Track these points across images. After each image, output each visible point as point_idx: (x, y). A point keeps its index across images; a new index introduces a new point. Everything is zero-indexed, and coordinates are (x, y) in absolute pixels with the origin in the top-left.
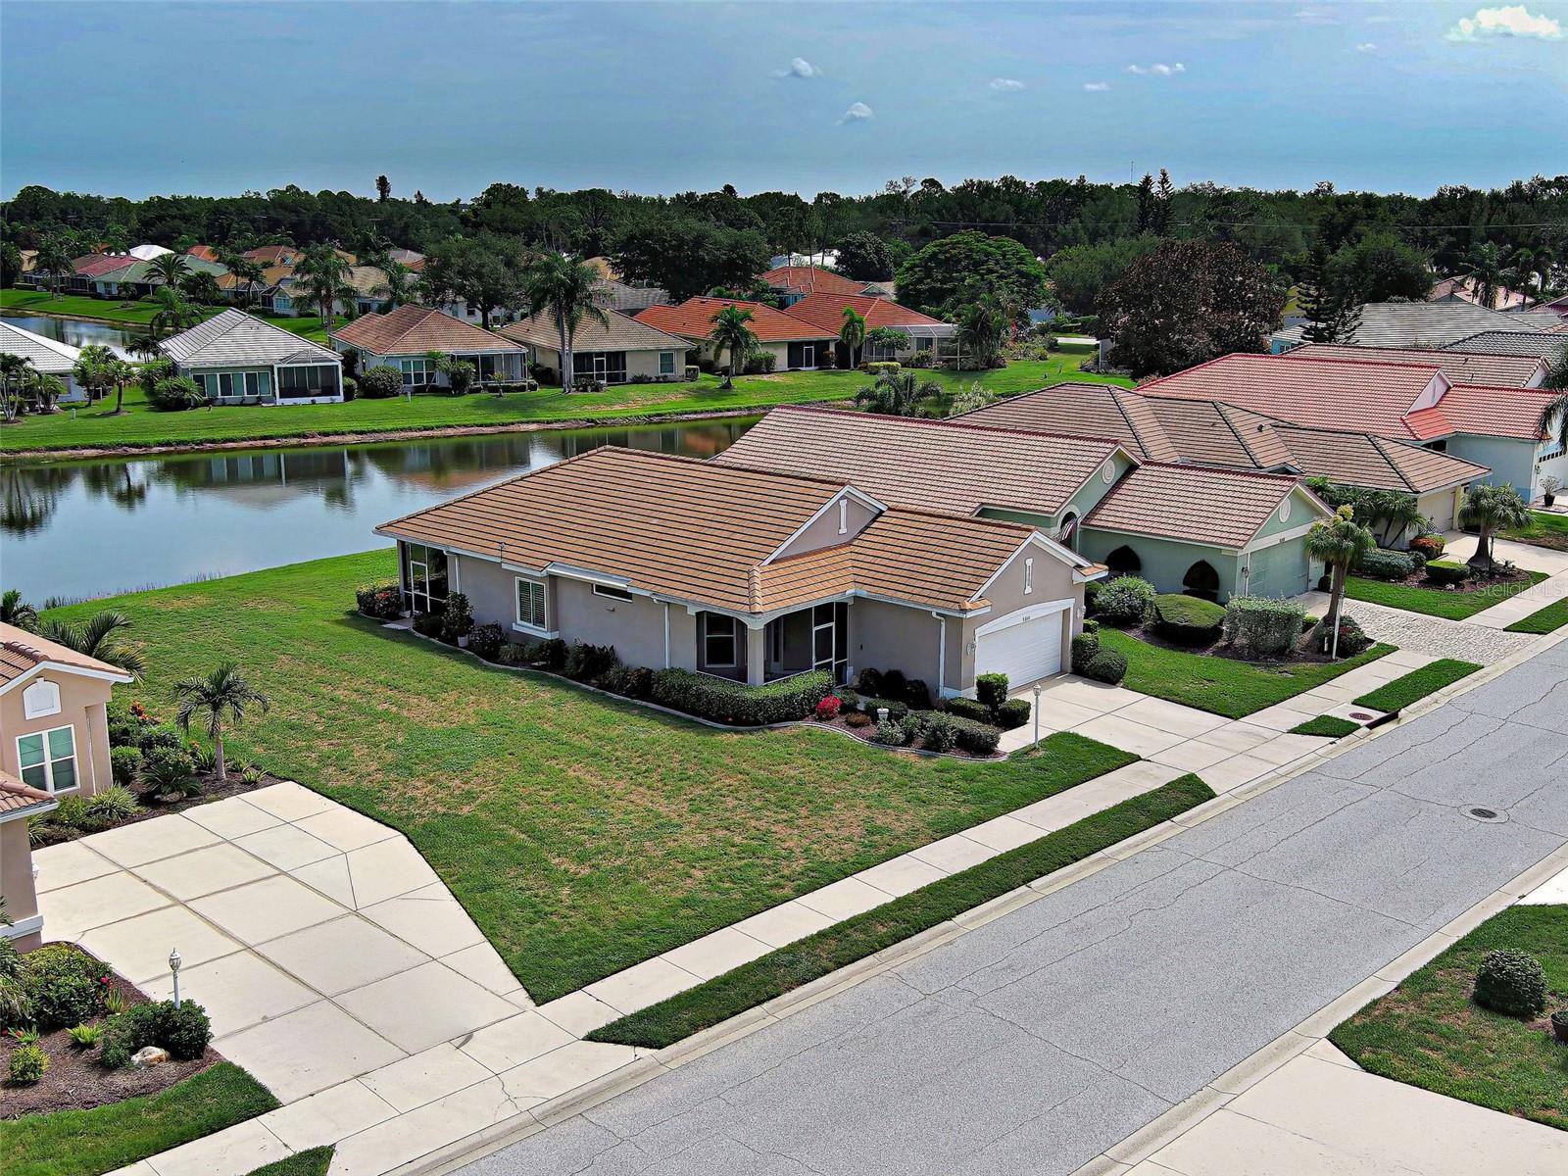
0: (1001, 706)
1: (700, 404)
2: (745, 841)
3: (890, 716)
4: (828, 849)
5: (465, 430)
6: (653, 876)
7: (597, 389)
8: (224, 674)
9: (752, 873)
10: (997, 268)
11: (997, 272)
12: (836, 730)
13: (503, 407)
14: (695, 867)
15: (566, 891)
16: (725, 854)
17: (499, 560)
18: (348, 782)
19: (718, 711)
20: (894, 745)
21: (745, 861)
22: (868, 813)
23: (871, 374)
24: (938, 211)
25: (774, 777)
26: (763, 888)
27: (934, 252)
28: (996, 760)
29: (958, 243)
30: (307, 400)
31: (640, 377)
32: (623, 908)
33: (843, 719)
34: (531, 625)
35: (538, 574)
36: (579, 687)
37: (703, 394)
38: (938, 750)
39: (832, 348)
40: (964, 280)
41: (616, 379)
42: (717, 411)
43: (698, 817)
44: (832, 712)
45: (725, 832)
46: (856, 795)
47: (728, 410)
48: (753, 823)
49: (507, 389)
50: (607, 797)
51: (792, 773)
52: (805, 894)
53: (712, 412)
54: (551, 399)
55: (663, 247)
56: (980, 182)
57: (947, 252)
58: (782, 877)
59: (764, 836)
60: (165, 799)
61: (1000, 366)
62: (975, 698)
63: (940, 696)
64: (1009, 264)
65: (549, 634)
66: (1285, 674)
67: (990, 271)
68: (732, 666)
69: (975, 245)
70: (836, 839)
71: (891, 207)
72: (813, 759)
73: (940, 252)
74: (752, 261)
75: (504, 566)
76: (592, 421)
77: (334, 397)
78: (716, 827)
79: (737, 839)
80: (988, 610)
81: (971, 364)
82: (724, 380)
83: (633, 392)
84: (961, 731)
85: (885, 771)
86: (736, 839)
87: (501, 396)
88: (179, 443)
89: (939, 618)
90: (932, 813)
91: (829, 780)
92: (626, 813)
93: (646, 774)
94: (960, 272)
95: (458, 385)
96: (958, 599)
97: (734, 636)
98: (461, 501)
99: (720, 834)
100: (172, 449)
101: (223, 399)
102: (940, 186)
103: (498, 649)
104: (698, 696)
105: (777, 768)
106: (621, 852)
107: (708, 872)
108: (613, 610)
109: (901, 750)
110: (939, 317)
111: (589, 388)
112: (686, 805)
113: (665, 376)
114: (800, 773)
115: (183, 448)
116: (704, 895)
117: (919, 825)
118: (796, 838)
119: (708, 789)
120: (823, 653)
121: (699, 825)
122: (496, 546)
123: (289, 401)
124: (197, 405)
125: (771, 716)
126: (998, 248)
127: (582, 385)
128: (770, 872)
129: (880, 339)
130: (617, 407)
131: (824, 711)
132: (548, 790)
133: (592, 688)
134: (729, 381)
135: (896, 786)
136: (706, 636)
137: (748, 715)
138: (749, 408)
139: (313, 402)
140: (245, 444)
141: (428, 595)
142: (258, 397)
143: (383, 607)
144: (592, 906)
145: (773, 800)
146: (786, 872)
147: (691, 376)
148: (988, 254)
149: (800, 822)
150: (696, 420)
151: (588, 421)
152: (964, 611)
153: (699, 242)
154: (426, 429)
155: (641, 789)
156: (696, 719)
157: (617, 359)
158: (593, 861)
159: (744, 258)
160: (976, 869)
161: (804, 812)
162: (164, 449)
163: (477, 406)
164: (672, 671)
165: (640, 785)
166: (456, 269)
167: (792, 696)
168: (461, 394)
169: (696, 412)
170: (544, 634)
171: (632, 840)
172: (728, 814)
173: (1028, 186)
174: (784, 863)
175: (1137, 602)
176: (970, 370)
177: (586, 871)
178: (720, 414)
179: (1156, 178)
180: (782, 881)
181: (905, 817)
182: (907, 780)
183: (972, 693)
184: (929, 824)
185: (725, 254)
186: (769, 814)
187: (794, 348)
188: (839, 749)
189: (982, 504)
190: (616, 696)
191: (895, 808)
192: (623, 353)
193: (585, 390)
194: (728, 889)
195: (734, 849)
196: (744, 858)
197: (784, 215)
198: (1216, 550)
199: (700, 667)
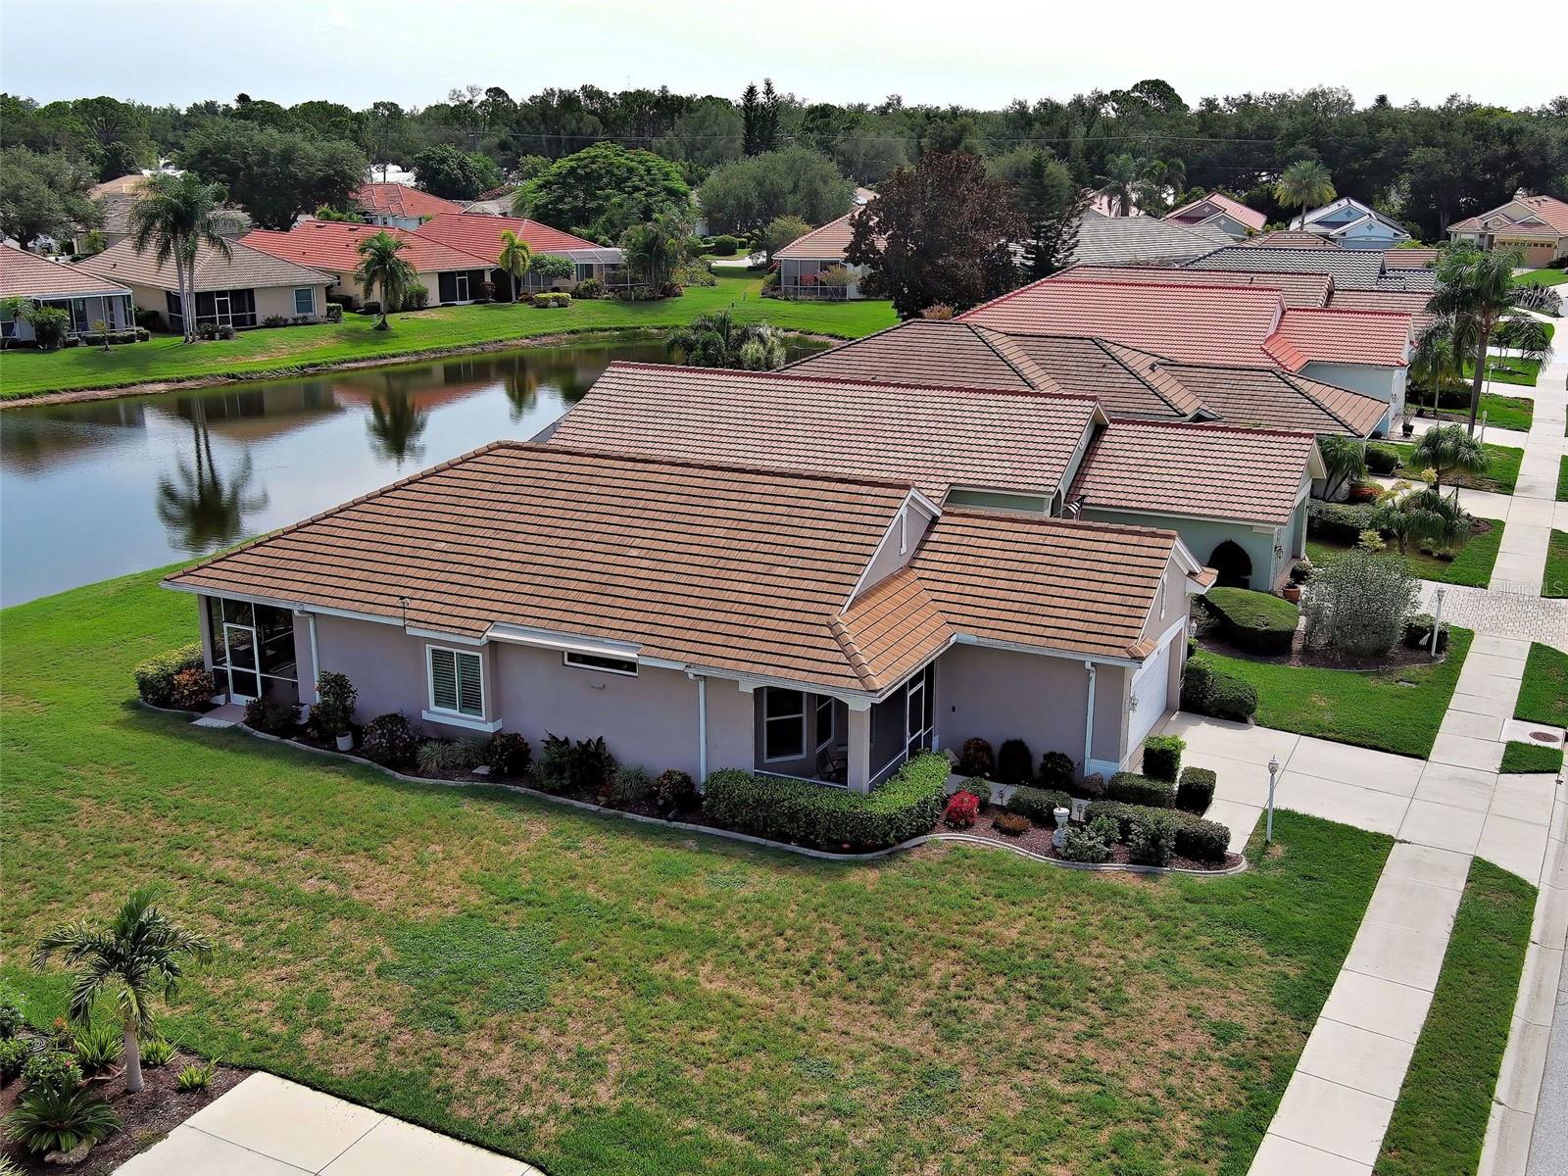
0: (1179, 781)
1: (357, 350)
2: (1070, 1089)
5: (74, 395)
7: (226, 336)
8: (133, 912)
10: (642, 185)
11: (644, 189)
12: (980, 840)
13: (113, 364)
14: (1047, 1161)
16: (1067, 1121)
17: (400, 623)
18: (363, 1060)
20: (1093, 861)
23: (538, 307)
24: (518, 123)
27: (572, 167)
29: (596, 156)
31: (274, 320)
33: (989, 823)
34: (456, 712)
35: (477, 643)
36: (571, 806)
37: (356, 337)
38: (1158, 864)
39: (488, 279)
40: (609, 198)
41: (246, 322)
42: (381, 358)
44: (970, 815)
45: (1026, 1073)
46: (1132, 965)
47: (394, 356)
48: (1050, 1048)
49: (113, 340)
50: (801, 1029)
53: (375, 359)
54: (175, 348)
55: (244, 161)
56: (561, 92)
57: (585, 167)
58: (1186, 1156)
60: (65, 1159)
61: (676, 295)
62: (1140, 771)
63: (1089, 772)
64: (654, 180)
65: (493, 724)
66: (1401, 683)
67: (636, 189)
68: (800, 757)
69: (616, 160)
71: (457, 118)
73: (579, 166)
74: (348, 177)
75: (409, 631)
76: (234, 377)
78: (1008, 1066)
79: (1055, 1086)
81: (646, 293)
82: (377, 320)
83: (271, 336)
84: (1180, 833)
86: (1051, 1083)
87: (107, 349)
89: (1092, 668)
91: (1072, 941)
94: (603, 189)
95: (47, 338)
96: (1120, 641)
97: (804, 715)
98: (295, 531)
99: (1023, 1078)
102: (507, 95)
103: (414, 753)
107: (1076, 1168)
108: (606, 689)
109: (1108, 868)
110: (593, 240)
111: (217, 335)
112: (927, 1024)
113: (305, 317)
114: (1023, 933)
121: (982, 1068)
122: (395, 601)
126: (640, 162)
127: (207, 332)
129: (542, 266)
130: (258, 358)
131: (962, 816)
134: (384, 322)
136: (766, 719)
137: (874, 837)
138: (416, 353)
141: (257, 672)
143: (189, 695)
145: (1036, 994)
147: (333, 316)
148: (631, 170)
149: (1110, 1034)
150: (357, 369)
151: (228, 376)
152: (1139, 659)
153: (287, 156)
154: (22, 397)
155: (836, 1004)
156: (786, 846)
157: (243, 299)
159: (340, 173)
163: (82, 362)
168: (52, 349)
169: (356, 360)
170: (482, 724)
173: (611, 96)
176: (646, 299)
178: (385, 362)
179: (761, 88)
181: (1234, 998)
183: (1138, 766)
184: (1277, 1006)
185: (320, 170)
186: (1054, 1024)
187: (446, 279)
189: (951, 484)
190: (639, 818)
192: (250, 292)
193: (212, 338)
197: (336, 127)
198: (1246, 527)
199: (758, 764)
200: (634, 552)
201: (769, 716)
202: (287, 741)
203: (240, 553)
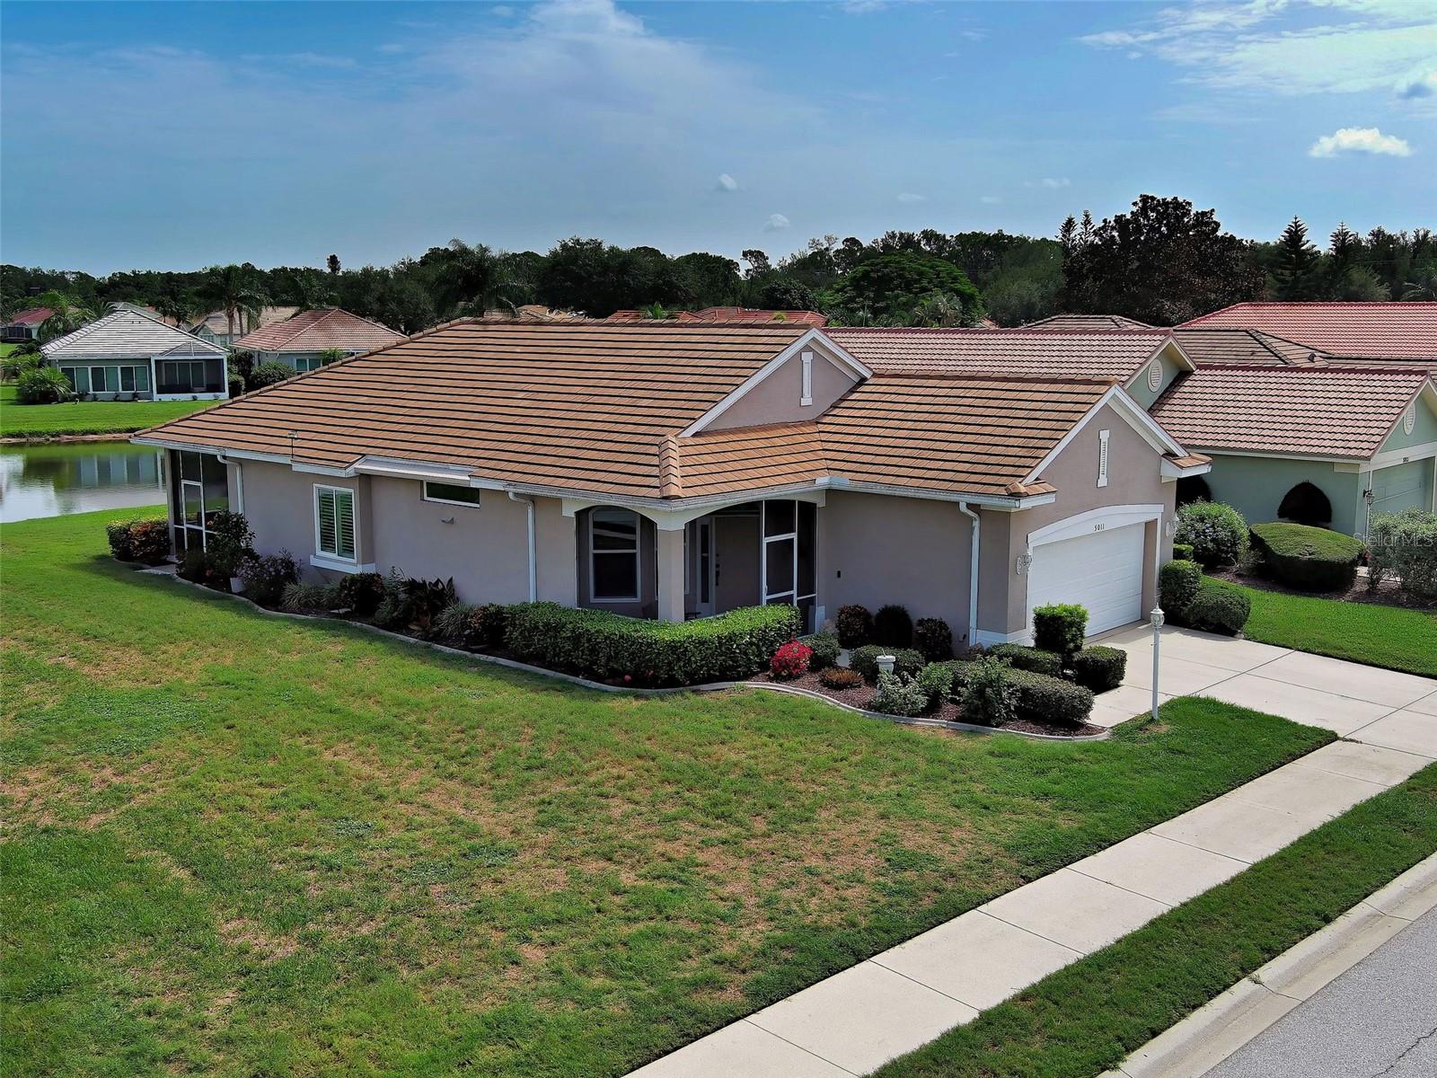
0: (1077, 656)
2: (642, 883)
3: (898, 669)
4: (814, 900)
6: (434, 960)
9: (655, 953)
10: (931, 287)
11: (931, 290)
12: (804, 693)
14: (528, 940)
15: (228, 997)
16: (599, 911)
17: (287, 461)
19: (607, 663)
20: (909, 716)
21: (641, 926)
22: (882, 826)
25: (703, 763)
26: (677, 990)
28: (1091, 738)
30: (189, 396)
32: (344, 1043)
33: (816, 678)
34: (334, 556)
35: (342, 474)
36: (395, 638)
38: (986, 722)
40: (897, 297)
43: (552, 833)
44: (797, 666)
45: (602, 864)
46: (854, 794)
48: (660, 846)
50: (380, 798)
51: (733, 757)
52: (772, 1002)
58: (719, 962)
59: (681, 874)
62: (1032, 644)
63: (971, 644)
64: (943, 283)
65: (360, 566)
68: (634, 598)
69: (908, 266)
70: (828, 877)
72: (770, 736)
73: (872, 271)
74: (679, 288)
75: (297, 468)
77: (218, 394)
78: (586, 854)
79: (626, 878)
80: (1051, 499)
85: (900, 755)
86: (623, 876)
88: (32, 434)
89: (971, 513)
90: (1006, 828)
91: (802, 769)
92: (409, 827)
93: (468, 759)
94: (892, 290)
96: (1003, 480)
97: (638, 551)
99: (592, 867)
100: (24, 440)
101: (95, 395)
102: (861, 244)
103: (280, 592)
104: (576, 639)
105: (709, 749)
106: (374, 908)
107: (558, 951)
108: (452, 521)
109: (922, 722)
112: (533, 811)
114: (750, 757)
115: (36, 439)
116: (540, 1008)
117: (987, 851)
118: (746, 875)
119: (577, 783)
120: (779, 581)
121: (550, 852)
123: (167, 397)
124: (65, 400)
125: (695, 672)
128: (693, 951)
131: (786, 666)
132: (271, 786)
133: (412, 640)
135: (927, 778)
136: (592, 551)
139: (195, 399)
140: (108, 437)
141: (203, 528)
142: (134, 394)
143: (141, 548)
144: (275, 1039)
145: (700, 802)
146: (729, 950)
149: (753, 844)
152: (1017, 496)
155: (450, 784)
156: (572, 678)
158: (312, 927)
159: (670, 284)
160: (1132, 941)
161: (760, 826)
162: (13, 440)
164: (537, 606)
165: (451, 776)
166: (377, 294)
167: (732, 638)
170: (352, 567)
171: (406, 881)
172: (611, 829)
173: (948, 238)
174: (724, 930)
175: (1223, 534)
177: (285, 949)
179: (1079, 220)
180: (719, 973)
181: (957, 834)
182: (942, 771)
183: (1026, 637)
184: (1007, 848)
186: (691, 828)
188: (816, 722)
190: (448, 650)
191: (935, 818)
194: (597, 993)
195: (617, 899)
196: (636, 920)
198: (1325, 464)
199: (582, 600)
200: (521, 395)
201: (595, 548)
202: (197, 585)
203: (204, 413)
